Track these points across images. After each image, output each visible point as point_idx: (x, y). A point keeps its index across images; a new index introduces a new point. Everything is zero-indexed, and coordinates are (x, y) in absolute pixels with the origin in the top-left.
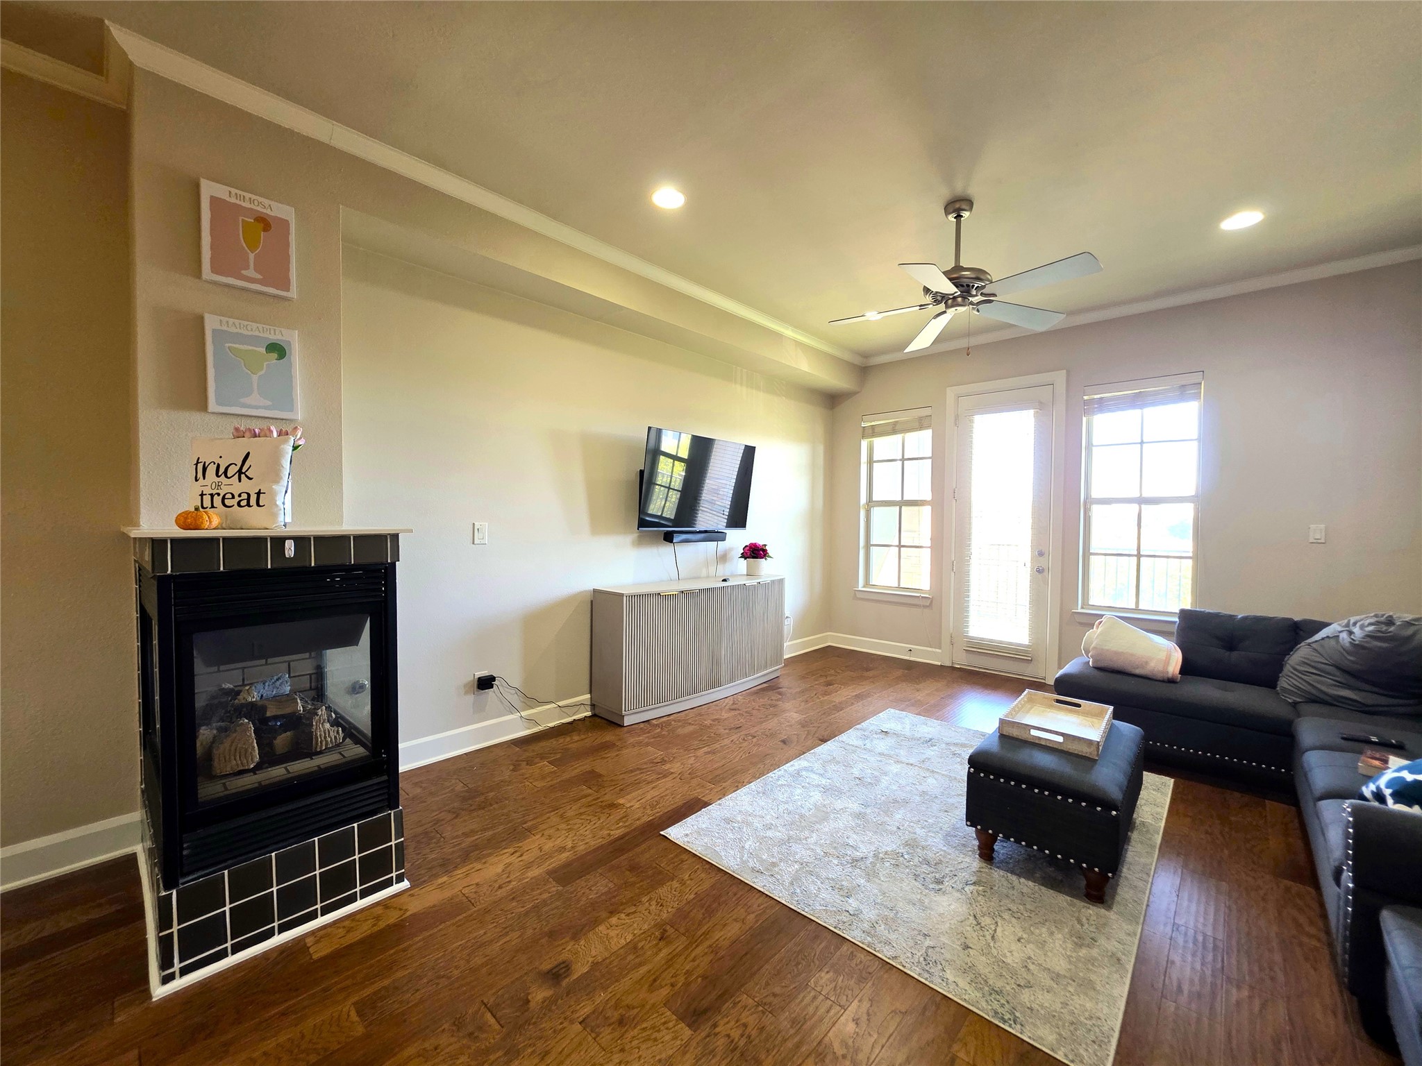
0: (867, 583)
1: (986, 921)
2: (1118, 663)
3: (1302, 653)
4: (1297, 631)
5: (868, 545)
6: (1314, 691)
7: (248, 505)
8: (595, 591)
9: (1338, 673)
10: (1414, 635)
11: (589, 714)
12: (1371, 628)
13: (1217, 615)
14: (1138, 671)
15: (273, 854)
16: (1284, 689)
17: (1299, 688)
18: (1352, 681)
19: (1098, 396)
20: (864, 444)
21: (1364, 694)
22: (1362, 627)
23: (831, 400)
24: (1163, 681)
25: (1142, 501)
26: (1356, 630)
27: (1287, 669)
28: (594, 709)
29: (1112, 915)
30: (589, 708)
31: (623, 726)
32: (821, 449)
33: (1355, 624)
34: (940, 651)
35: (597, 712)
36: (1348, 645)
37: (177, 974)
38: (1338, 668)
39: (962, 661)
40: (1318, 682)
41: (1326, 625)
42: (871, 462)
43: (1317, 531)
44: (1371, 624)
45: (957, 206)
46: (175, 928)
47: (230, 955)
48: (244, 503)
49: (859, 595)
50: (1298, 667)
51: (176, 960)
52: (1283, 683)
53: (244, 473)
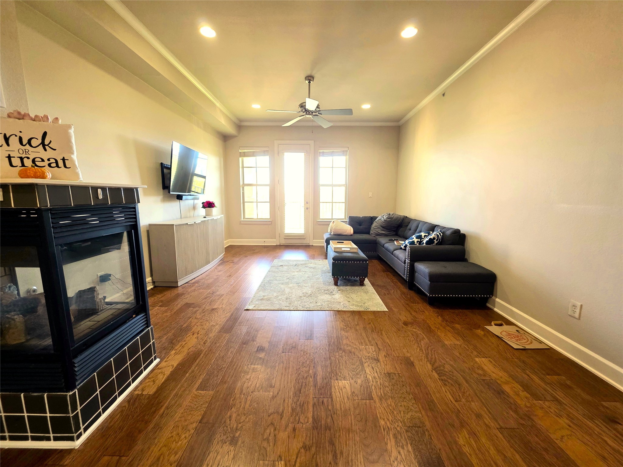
0: (244, 218)
1: (348, 296)
2: (339, 232)
3: (374, 224)
4: (372, 219)
5: (244, 202)
6: (377, 233)
7: (57, 166)
8: (150, 225)
9: (381, 228)
10: (394, 217)
11: (152, 287)
12: (387, 216)
13: (357, 217)
14: (344, 234)
15: (112, 359)
16: (371, 233)
17: (374, 232)
18: (385, 230)
19: (322, 151)
20: (240, 159)
21: (385, 232)
22: (385, 216)
23: (225, 138)
24: (350, 236)
25: (333, 186)
26: (384, 217)
27: (372, 228)
28: (155, 284)
29: (366, 287)
30: (151, 284)
31: (178, 287)
32: (222, 159)
33: (384, 216)
34: (275, 240)
35: (156, 284)
36: (383, 221)
37: (83, 432)
38: (381, 226)
39: (283, 242)
40: (378, 230)
41: (378, 217)
42: (243, 167)
43: (370, 194)
44: (387, 215)
45: (310, 78)
46: (79, 408)
47: (102, 414)
48: (54, 165)
49: (242, 223)
50: (374, 228)
51: (81, 425)
52: (371, 232)
53: (48, 145)
